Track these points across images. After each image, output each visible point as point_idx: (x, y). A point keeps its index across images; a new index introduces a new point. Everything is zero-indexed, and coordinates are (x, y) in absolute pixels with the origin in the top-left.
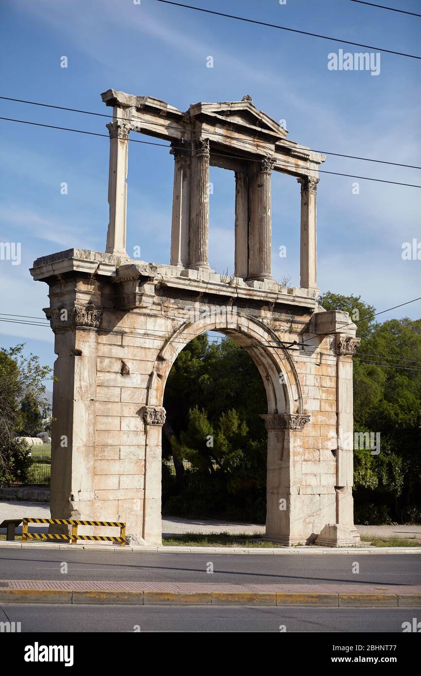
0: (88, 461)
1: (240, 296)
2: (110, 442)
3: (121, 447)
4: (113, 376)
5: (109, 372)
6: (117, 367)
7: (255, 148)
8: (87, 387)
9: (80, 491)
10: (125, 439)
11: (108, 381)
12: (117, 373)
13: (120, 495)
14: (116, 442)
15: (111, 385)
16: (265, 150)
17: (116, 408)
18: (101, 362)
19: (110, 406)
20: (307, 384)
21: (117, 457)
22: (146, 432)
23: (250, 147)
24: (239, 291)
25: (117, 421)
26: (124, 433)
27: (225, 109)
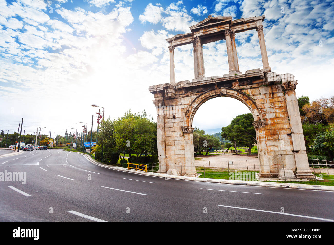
0: (163, 146)
1: (216, 82)
2: (171, 140)
3: (175, 141)
4: (170, 120)
5: (169, 118)
6: (172, 117)
7: (219, 30)
8: (161, 124)
9: (160, 155)
10: (176, 138)
11: (168, 121)
12: (172, 118)
13: (176, 156)
14: (173, 140)
15: (170, 122)
16: (224, 28)
17: (172, 129)
18: (166, 116)
19: (170, 129)
20: (265, 107)
21: (174, 144)
22: (184, 135)
23: (216, 30)
24: (215, 80)
25: (173, 133)
26: (176, 137)
27: (200, 24)
